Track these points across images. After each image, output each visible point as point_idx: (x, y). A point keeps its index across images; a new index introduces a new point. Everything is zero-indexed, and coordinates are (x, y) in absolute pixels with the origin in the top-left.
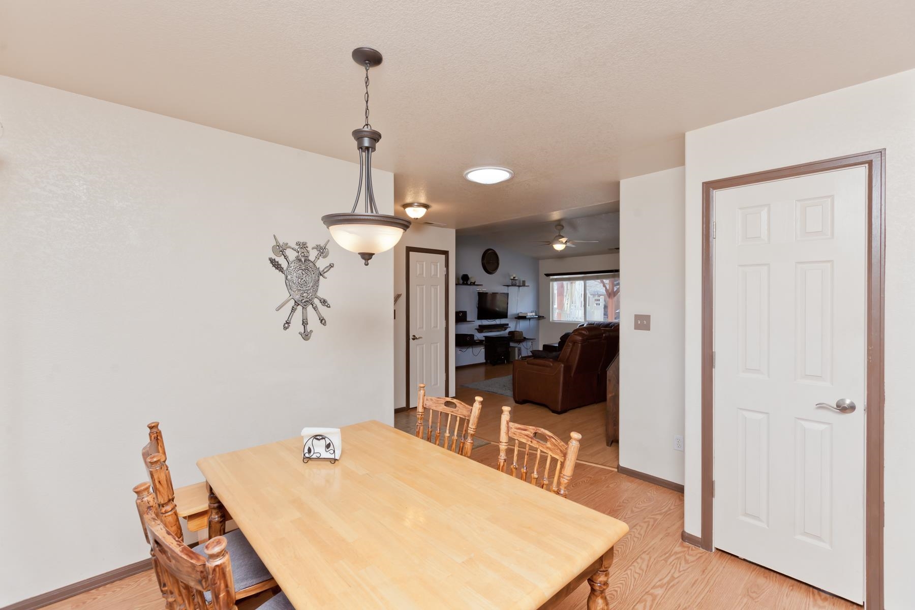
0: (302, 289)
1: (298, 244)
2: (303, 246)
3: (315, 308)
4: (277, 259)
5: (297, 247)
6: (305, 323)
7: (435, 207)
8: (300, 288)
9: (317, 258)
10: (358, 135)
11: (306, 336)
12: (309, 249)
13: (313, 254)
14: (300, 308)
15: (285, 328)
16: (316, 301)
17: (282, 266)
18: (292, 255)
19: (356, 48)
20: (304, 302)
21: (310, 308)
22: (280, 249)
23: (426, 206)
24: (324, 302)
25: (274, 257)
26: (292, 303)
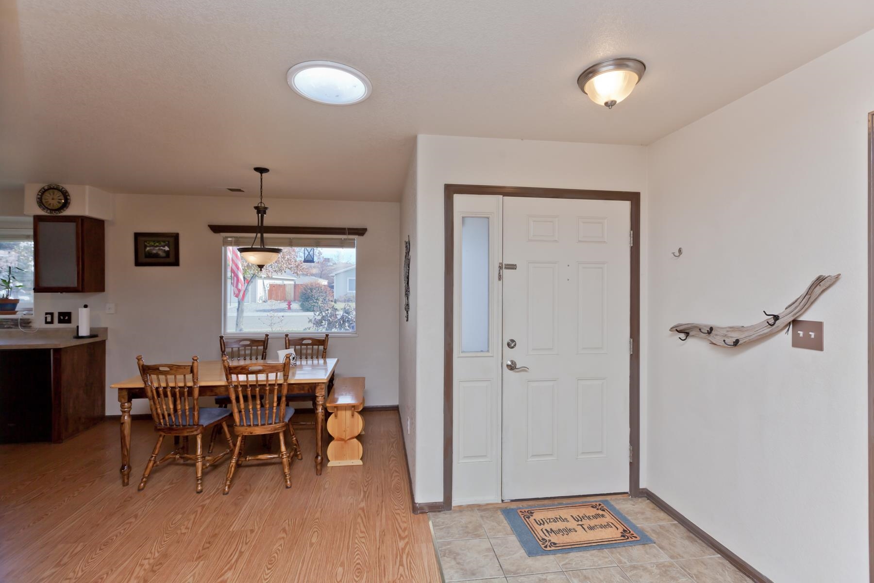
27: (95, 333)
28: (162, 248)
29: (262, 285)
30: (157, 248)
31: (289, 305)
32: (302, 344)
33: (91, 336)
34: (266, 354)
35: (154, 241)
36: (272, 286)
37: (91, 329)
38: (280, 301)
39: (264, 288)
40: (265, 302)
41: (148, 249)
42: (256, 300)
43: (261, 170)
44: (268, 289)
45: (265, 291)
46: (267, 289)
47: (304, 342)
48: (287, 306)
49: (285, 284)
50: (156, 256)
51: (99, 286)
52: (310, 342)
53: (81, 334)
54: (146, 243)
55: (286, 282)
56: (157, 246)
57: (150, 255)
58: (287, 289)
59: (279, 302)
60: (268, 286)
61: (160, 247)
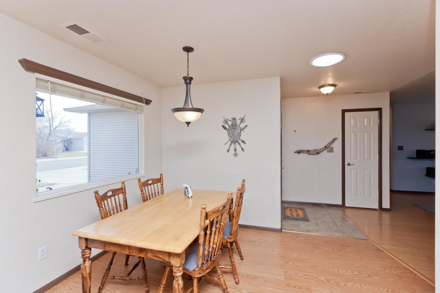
0: (233, 136)
1: (232, 118)
2: (234, 119)
3: (239, 144)
4: (225, 125)
5: (232, 120)
6: (235, 150)
7: (340, 85)
8: (232, 136)
9: (240, 123)
10: (185, 79)
11: (236, 155)
12: (237, 120)
13: (238, 122)
14: (233, 144)
15: (228, 152)
16: (240, 141)
17: (227, 128)
18: (230, 123)
19: (184, 47)
20: (234, 142)
21: (237, 144)
22: (226, 122)
23: (334, 85)
24: (243, 142)
25: (223, 125)
26: (230, 142)
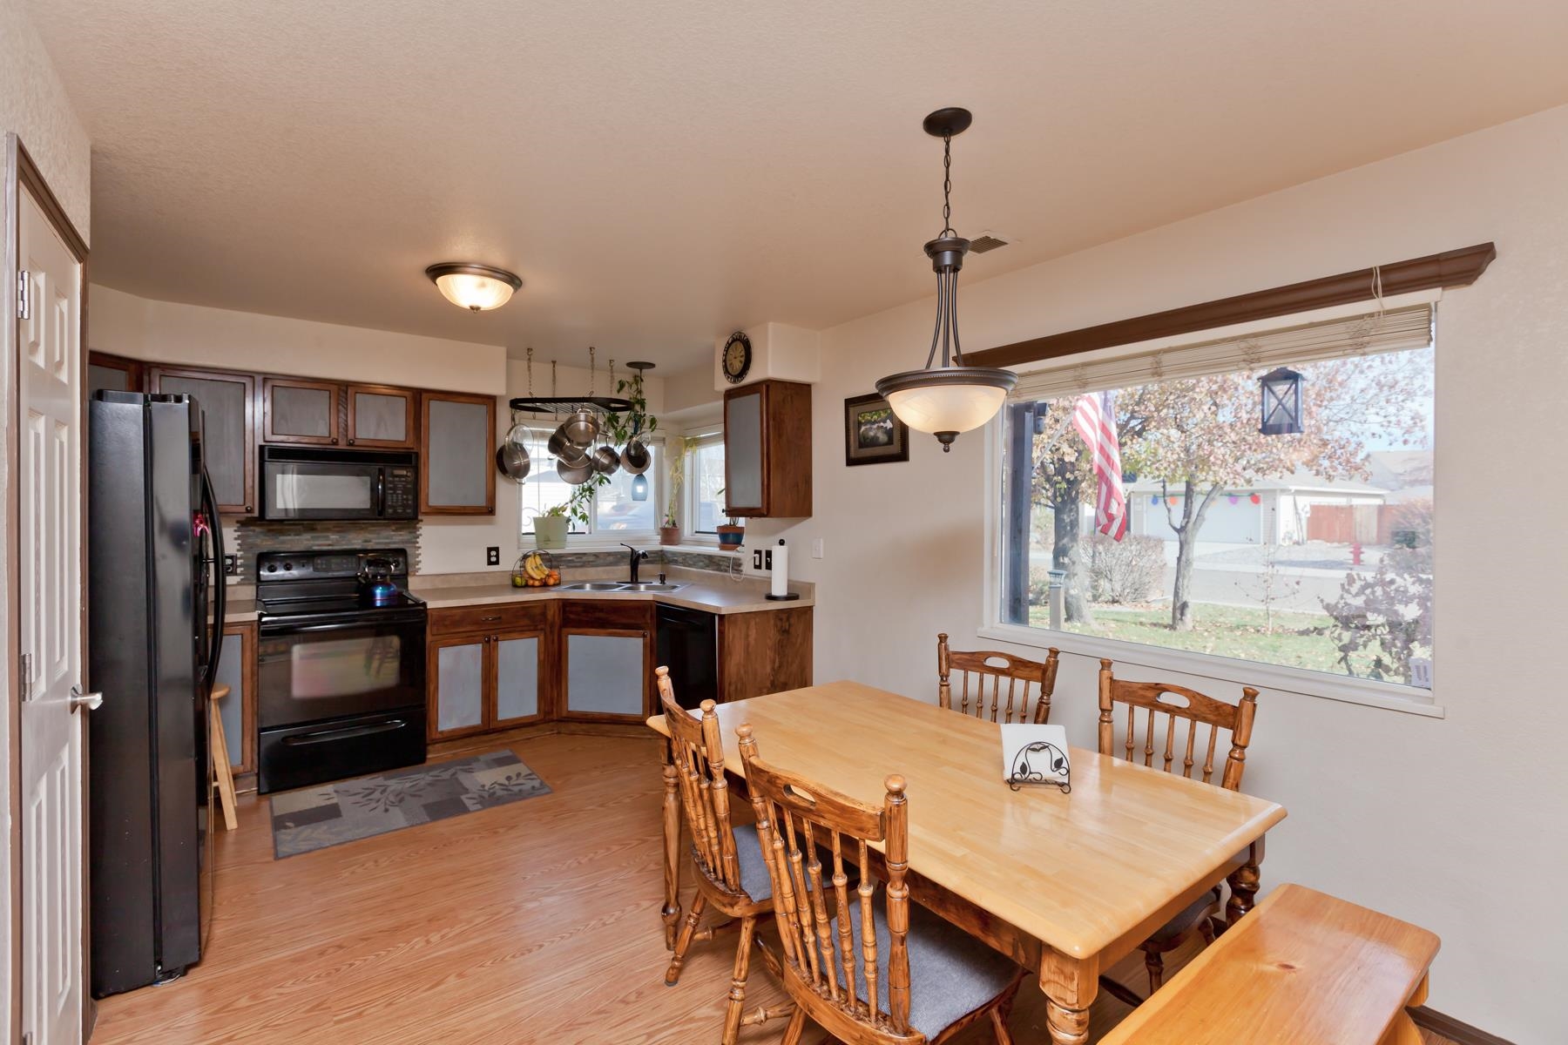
27: (796, 592)
28: (882, 424)
29: (1292, 507)
30: (875, 426)
31: (1357, 553)
32: (1154, 706)
33: (789, 598)
34: (1048, 710)
35: (870, 412)
36: (1316, 509)
37: (790, 585)
38: (1339, 542)
39: (1297, 513)
40: (1297, 543)
41: (863, 428)
42: (1275, 539)
43: (947, 123)
44: (1308, 515)
45: (1300, 519)
46: (1305, 516)
47: (1165, 698)
48: (1352, 556)
49: (1351, 506)
50: (873, 442)
51: (801, 508)
52: (1183, 702)
53: (775, 592)
54: (860, 418)
55: (1356, 501)
56: (875, 422)
57: (865, 442)
58: (1358, 516)
59: (1336, 544)
60: (1308, 509)
61: (879, 422)
